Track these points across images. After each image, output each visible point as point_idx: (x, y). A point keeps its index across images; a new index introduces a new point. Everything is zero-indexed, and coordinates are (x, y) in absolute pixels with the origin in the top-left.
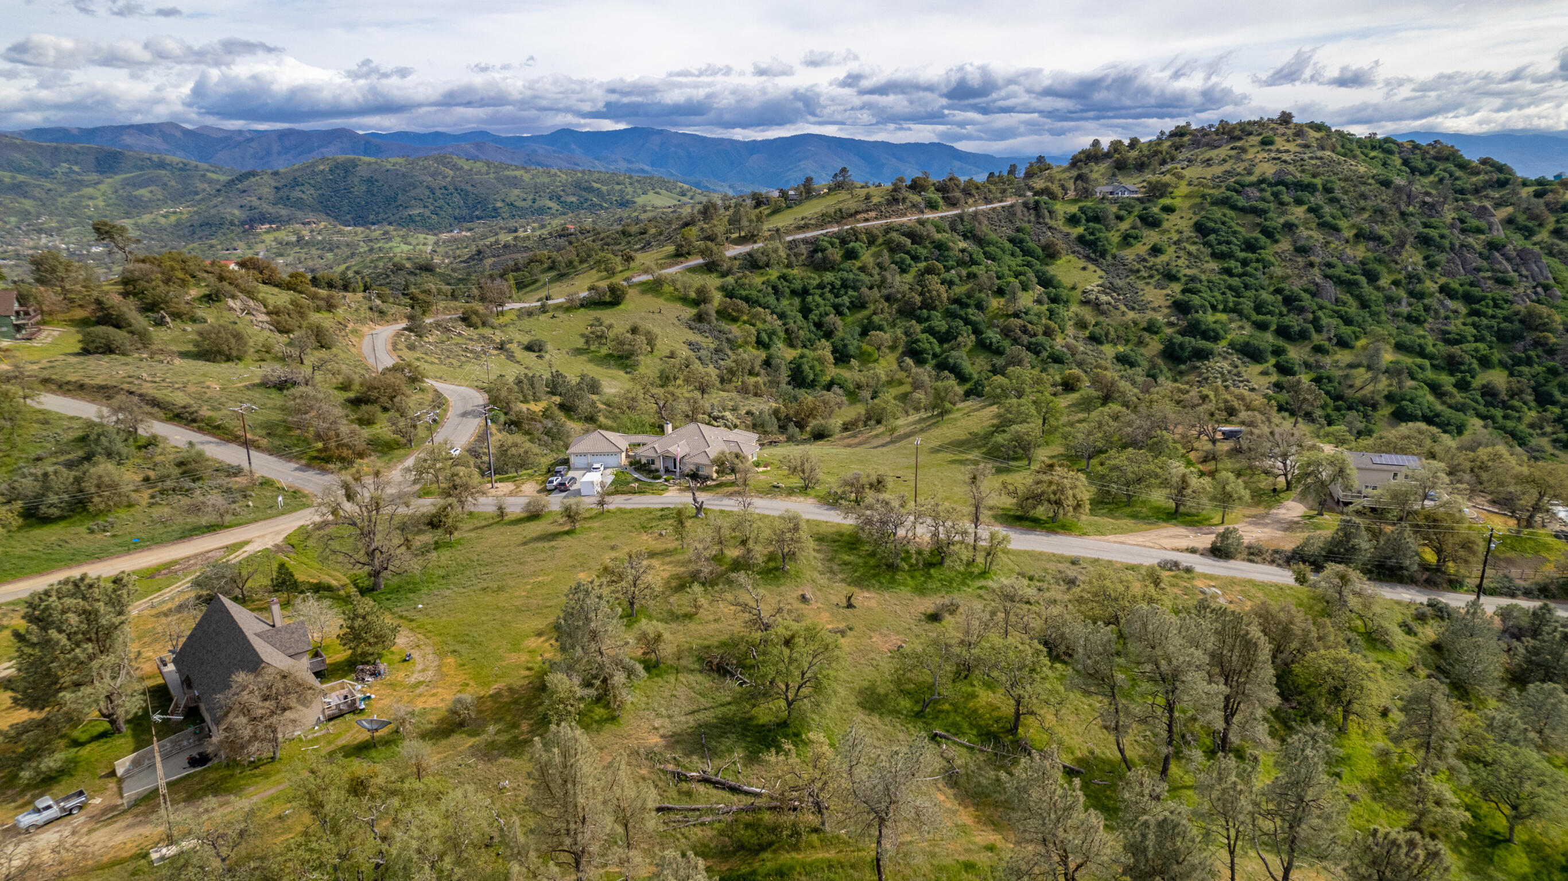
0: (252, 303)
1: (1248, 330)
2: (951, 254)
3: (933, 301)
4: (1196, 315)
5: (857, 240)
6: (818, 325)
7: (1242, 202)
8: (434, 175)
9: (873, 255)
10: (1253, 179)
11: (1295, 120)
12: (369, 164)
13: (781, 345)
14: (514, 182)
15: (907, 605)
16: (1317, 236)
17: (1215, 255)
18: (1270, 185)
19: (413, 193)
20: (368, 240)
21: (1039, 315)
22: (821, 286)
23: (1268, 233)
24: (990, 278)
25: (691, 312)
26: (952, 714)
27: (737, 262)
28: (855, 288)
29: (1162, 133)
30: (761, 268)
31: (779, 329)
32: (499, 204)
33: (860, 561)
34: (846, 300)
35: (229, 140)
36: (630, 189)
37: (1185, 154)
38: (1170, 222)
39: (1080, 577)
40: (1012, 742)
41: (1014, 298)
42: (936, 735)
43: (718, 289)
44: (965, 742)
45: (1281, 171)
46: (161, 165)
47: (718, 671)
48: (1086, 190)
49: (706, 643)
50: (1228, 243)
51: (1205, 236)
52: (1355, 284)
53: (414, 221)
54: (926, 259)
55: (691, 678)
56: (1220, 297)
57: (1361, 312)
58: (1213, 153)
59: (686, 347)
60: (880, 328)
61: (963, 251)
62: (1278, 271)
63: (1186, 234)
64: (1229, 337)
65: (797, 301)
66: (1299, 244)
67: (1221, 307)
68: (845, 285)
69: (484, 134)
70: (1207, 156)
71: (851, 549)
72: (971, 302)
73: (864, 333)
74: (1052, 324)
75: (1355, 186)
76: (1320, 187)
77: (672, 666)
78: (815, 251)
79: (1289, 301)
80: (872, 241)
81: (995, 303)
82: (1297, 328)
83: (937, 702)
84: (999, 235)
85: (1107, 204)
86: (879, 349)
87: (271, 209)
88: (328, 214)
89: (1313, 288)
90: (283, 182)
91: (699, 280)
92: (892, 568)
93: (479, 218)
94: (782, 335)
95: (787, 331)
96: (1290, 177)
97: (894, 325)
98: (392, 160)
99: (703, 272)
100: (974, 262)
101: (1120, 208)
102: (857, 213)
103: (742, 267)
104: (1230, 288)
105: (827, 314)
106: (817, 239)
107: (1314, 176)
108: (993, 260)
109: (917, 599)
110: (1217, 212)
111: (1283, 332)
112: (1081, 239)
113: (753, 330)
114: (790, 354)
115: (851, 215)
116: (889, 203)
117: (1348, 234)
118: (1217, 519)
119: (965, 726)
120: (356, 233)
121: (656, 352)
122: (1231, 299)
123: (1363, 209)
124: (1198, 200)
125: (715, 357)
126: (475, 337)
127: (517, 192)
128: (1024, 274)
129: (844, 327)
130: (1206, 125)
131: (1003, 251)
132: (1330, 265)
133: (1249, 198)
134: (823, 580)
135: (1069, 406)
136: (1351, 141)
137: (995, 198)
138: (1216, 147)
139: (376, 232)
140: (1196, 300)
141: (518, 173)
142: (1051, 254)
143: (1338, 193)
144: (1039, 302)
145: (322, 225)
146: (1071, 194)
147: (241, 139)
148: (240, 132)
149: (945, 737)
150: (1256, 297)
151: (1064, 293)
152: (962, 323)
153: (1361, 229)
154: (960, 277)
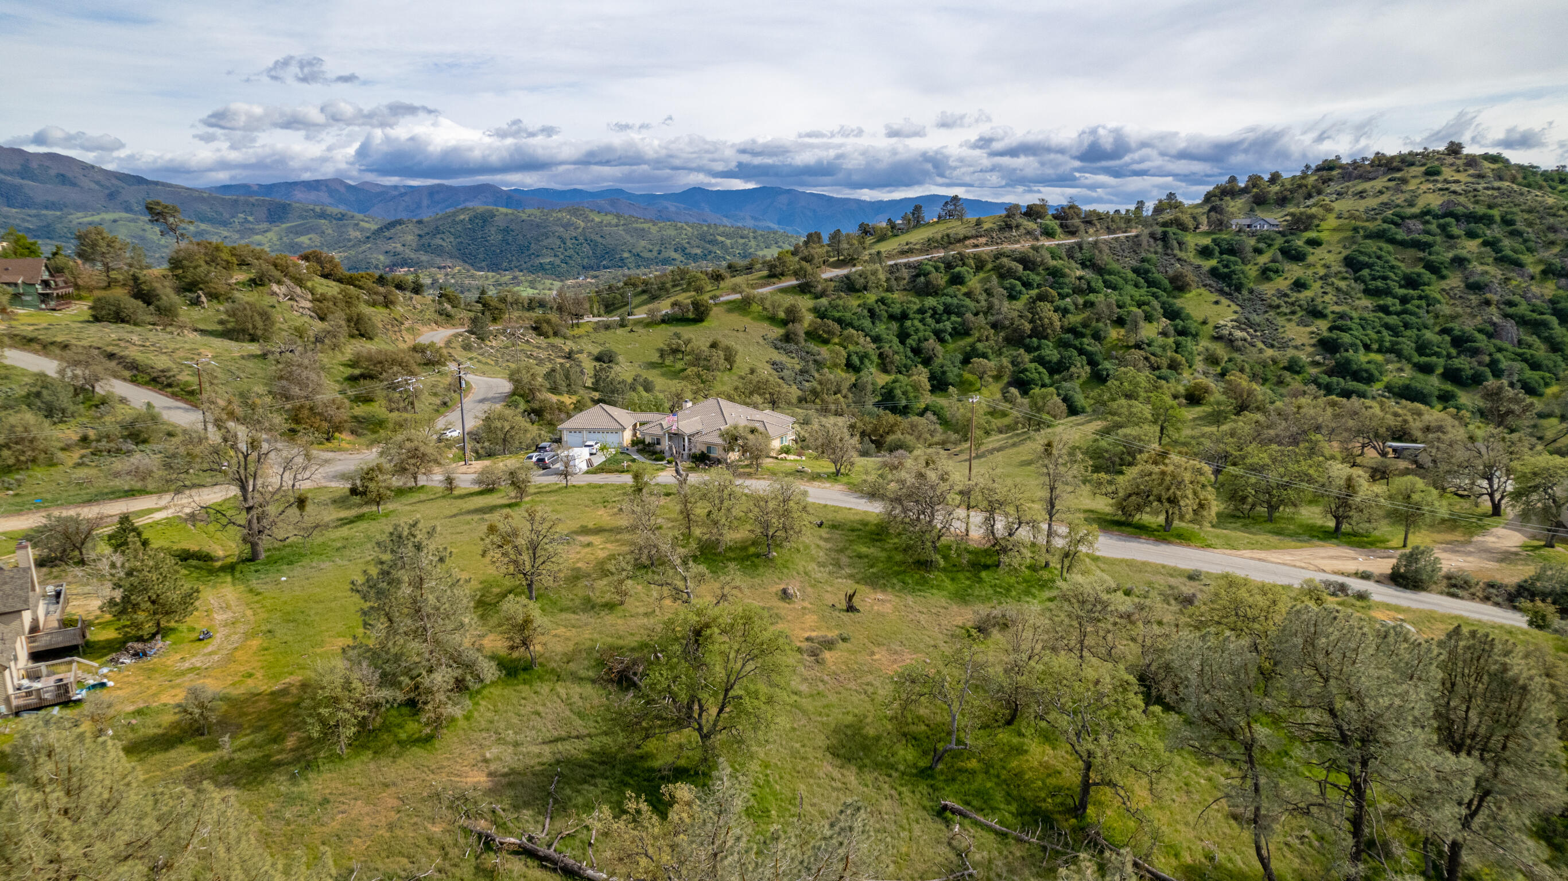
0: (298, 290)
1: (1408, 373)
2: (1067, 280)
3: (1045, 329)
4: (1345, 354)
5: (964, 264)
6: (917, 351)
7: (1401, 235)
8: (567, 226)
9: (981, 281)
10: (1415, 210)
11: (1466, 151)
12: (506, 215)
13: (873, 370)
14: (642, 234)
15: (938, 615)
16: (1495, 272)
17: (1367, 292)
18: (1436, 217)
19: (545, 243)
20: (497, 284)
21: (1164, 348)
22: (921, 311)
23: (1434, 269)
24: (1109, 306)
25: (779, 332)
26: (980, 777)
27: (833, 284)
28: (959, 314)
29: (1308, 167)
30: (858, 291)
31: (871, 352)
32: (626, 255)
33: (883, 555)
34: (948, 326)
35: (384, 195)
36: (753, 243)
37: (1334, 187)
38: (1316, 256)
39: (1199, 596)
40: (1074, 830)
41: (1136, 326)
42: (945, 808)
43: (810, 310)
44: (993, 822)
45: (1449, 202)
46: (323, 215)
47: (620, 682)
48: (1221, 223)
49: (621, 642)
50: (1385, 278)
51: (1356, 271)
52: (1545, 324)
53: (544, 269)
54: (1039, 286)
55: (576, 690)
56: (1375, 336)
57: (1552, 356)
58: (1367, 185)
59: (769, 367)
60: (984, 356)
61: (1080, 278)
62: (1446, 309)
63: (1335, 268)
64: (1385, 379)
65: (895, 326)
66: (1471, 280)
67: (1375, 346)
68: (948, 310)
69: (620, 191)
70: (1360, 188)
71: (874, 540)
72: (1088, 332)
73: (966, 361)
74: (1179, 357)
75: (1542, 218)
76: (1498, 219)
77: (553, 670)
78: (918, 275)
79: (1460, 342)
80: (980, 265)
81: (1114, 334)
82: (1470, 372)
83: (957, 755)
84: (1123, 266)
85: (1244, 237)
86: (981, 378)
87: (412, 256)
88: (465, 261)
89: (1491, 329)
90: (426, 230)
91: (789, 300)
92: (925, 565)
93: (605, 267)
94: (875, 358)
95: (881, 356)
96: (1460, 208)
97: (1000, 354)
98: (528, 211)
99: (795, 293)
100: (1091, 290)
101: (1259, 241)
102: (966, 238)
103: (836, 290)
104: (1387, 326)
105: (926, 340)
106: (920, 263)
107: (1490, 207)
108: (1114, 288)
109: (954, 608)
110: (1372, 246)
111: (1452, 375)
112: (1214, 272)
113: (844, 353)
114: (883, 379)
115: (959, 241)
116: (1001, 229)
117: (1535, 270)
118: (1397, 541)
119: (999, 796)
120: (487, 278)
121: (735, 370)
122: (1388, 338)
123: (1553, 243)
124: (1350, 234)
125: (799, 378)
126: (544, 345)
127: (643, 243)
128: (1148, 304)
129: (945, 355)
130: (1358, 159)
131: (1126, 281)
132: (1510, 304)
133: (1409, 231)
134: (820, 574)
135: (1194, 420)
136: (1535, 174)
137: (1119, 228)
138: (1371, 179)
139: (507, 277)
140: (1346, 338)
141: (646, 226)
142: (1179, 286)
143: (1520, 226)
144: (1164, 334)
145: (456, 270)
146: (1204, 228)
147: (396, 193)
148: (396, 187)
149: (961, 813)
150: (1419, 337)
151: (1193, 327)
152: (1075, 353)
153: (1550, 265)
154: (1076, 305)
